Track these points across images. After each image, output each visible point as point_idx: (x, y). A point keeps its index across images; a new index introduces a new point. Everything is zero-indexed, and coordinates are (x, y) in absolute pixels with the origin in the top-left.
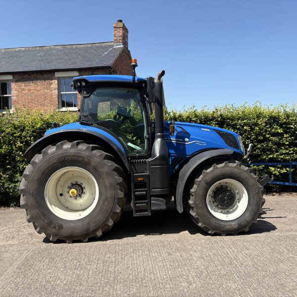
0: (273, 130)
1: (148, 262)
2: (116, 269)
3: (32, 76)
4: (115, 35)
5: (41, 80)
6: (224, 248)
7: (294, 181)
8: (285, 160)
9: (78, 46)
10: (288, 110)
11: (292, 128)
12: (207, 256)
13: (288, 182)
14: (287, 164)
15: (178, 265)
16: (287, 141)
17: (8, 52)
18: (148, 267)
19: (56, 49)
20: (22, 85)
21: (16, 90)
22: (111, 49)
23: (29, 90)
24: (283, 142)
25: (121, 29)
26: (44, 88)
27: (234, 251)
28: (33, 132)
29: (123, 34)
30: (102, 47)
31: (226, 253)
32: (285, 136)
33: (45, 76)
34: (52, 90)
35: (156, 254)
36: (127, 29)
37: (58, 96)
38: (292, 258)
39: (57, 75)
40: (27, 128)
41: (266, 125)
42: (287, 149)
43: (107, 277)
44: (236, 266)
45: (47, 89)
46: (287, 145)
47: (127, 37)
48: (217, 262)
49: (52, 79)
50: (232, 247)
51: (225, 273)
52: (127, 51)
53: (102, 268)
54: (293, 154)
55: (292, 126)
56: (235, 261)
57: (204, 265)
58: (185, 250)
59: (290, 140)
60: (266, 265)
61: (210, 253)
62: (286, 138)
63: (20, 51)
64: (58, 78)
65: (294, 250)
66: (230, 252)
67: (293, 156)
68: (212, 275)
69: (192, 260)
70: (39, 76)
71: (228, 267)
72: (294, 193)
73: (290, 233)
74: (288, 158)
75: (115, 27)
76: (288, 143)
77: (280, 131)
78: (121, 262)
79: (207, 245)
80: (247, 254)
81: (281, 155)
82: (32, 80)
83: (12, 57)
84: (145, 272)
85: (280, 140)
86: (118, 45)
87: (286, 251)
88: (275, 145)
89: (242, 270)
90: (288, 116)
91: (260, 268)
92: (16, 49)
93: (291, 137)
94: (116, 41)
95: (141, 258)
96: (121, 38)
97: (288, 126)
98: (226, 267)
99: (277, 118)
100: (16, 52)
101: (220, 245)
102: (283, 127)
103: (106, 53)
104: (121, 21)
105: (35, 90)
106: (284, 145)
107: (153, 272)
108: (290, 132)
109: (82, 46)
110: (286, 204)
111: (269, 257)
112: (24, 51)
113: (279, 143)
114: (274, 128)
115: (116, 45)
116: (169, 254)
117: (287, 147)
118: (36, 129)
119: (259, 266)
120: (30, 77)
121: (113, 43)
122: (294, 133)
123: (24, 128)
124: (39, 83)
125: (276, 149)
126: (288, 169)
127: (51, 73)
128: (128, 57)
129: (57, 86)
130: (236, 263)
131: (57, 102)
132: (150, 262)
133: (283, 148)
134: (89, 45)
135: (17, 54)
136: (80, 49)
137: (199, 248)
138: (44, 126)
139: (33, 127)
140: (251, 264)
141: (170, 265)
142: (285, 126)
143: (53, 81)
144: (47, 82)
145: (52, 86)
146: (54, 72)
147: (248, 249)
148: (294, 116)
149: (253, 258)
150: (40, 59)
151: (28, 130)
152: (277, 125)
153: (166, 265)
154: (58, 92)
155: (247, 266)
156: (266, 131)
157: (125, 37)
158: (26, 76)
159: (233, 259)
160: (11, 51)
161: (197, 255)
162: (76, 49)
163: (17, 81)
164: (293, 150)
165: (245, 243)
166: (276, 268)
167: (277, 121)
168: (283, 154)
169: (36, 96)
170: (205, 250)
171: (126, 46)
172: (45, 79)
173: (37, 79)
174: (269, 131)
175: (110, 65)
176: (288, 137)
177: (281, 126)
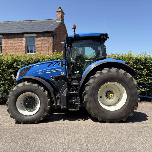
0: (138, 67)
1: (54, 139)
2: (34, 143)
3: (13, 36)
4: (57, 15)
5: (17, 38)
6: (101, 132)
7: (149, 95)
8: (144, 84)
9: (38, 21)
10: (146, 56)
11: (148, 66)
12: (90, 137)
13: (145, 95)
14: (145, 86)
15: (71, 142)
16: (145, 73)
17: (2, 23)
18: (53, 143)
19: (26, 22)
20: (7, 40)
21: (4, 43)
22: (55, 23)
23: (11, 43)
24: (143, 73)
25: (61, 12)
26: (19, 42)
27: (106, 135)
28: (7, 64)
29: (62, 15)
30: (50, 22)
31: (101, 135)
32: (144, 70)
33: (19, 36)
34: (23, 44)
35: (61, 135)
36: (63, 12)
37: (26, 47)
38: (140, 140)
39: (26, 35)
40: (4, 62)
41: (134, 64)
42: (145, 77)
43: (27, 148)
44: (105, 144)
45: (20, 43)
46: (145, 75)
47: (64, 16)
48: (94, 141)
49: (23, 38)
50: (106, 132)
51: (97, 148)
52: (63, 24)
53: (26, 142)
54: (148, 80)
55: (148, 65)
56: (105, 141)
57: (86, 143)
58: (78, 133)
59: (147, 72)
60: (123, 144)
61: (92, 135)
62: (145, 71)
63: (8, 23)
64: (26, 37)
65: (142, 135)
66: (104, 135)
67: (148, 82)
68: (89, 149)
69: (81, 139)
70: (16, 36)
71: (100, 145)
72: (149, 102)
73: (141, 125)
74: (145, 82)
75: (57, 11)
76: (145, 74)
77: (141, 67)
78: (39, 139)
79: (92, 130)
80: (113, 137)
81: (142, 80)
82: (13, 38)
83: (4, 26)
84: (50, 146)
85: (141, 72)
86: (59, 21)
87: (137, 136)
88: (138, 75)
89: (108, 147)
90: (146, 59)
91: (119, 146)
92: (6, 22)
93: (147, 71)
94: (58, 19)
95: (51, 137)
96: (60, 17)
97: (146, 65)
98: (99, 145)
99: (140, 60)
100: (6, 23)
101: (99, 131)
102: (143, 65)
103: (52, 25)
104: (60, 8)
105: (14, 43)
106: (143, 75)
107: (55, 146)
108: (147, 68)
109: (40, 21)
110: (143, 108)
111: (126, 139)
112: (10, 23)
113: (141, 74)
114: (138, 65)
115: (58, 21)
116: (68, 135)
117: (145, 76)
118: (9, 63)
119: (119, 145)
120: (12, 36)
121: (56, 20)
122: (149, 68)
123: (3, 62)
124: (16, 39)
125: (139, 77)
126: (145, 89)
127: (22, 35)
128: (64, 27)
129: (25, 41)
130: (106, 142)
131: (25, 50)
132: (55, 139)
133: (143, 77)
134: (44, 21)
135: (6, 24)
136: (39, 23)
137: (87, 132)
138: (13, 61)
139: (7, 62)
140: (114, 143)
141: (66, 142)
142: (144, 64)
143: (23, 39)
144: (20, 39)
145: (23, 41)
146: (24, 34)
147: (114, 134)
148: (149, 59)
149: (117, 139)
150: (18, 27)
151: (5, 63)
152: (140, 64)
153: (64, 142)
154: (26, 44)
155: (111, 144)
156: (134, 67)
157: (63, 17)
158: (9, 36)
159: (105, 139)
160: (3, 23)
161: (84, 136)
162: (37, 22)
163: (4, 38)
164: (148, 78)
165: (114, 130)
166: (129, 146)
167: (140, 62)
168: (143, 80)
169: (14, 46)
170: (89, 133)
171: (63, 21)
172: (19, 38)
173: (15, 37)
174: (135, 67)
175: (53, 31)
176: (146, 71)
177: (142, 64)
